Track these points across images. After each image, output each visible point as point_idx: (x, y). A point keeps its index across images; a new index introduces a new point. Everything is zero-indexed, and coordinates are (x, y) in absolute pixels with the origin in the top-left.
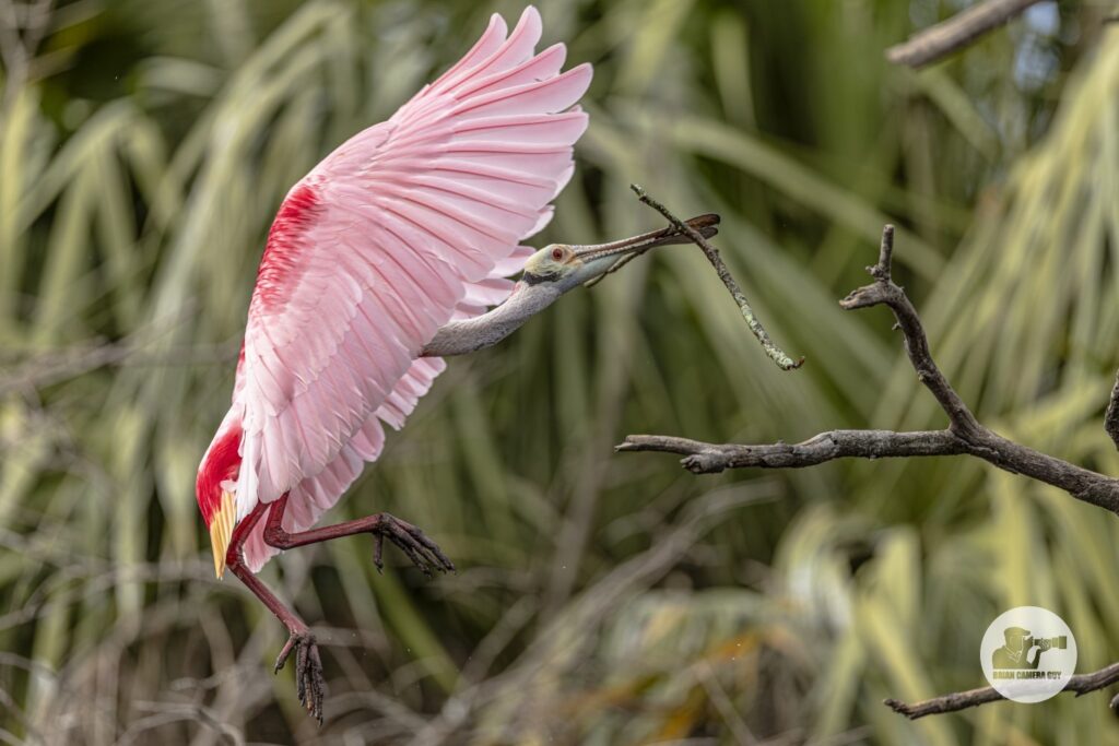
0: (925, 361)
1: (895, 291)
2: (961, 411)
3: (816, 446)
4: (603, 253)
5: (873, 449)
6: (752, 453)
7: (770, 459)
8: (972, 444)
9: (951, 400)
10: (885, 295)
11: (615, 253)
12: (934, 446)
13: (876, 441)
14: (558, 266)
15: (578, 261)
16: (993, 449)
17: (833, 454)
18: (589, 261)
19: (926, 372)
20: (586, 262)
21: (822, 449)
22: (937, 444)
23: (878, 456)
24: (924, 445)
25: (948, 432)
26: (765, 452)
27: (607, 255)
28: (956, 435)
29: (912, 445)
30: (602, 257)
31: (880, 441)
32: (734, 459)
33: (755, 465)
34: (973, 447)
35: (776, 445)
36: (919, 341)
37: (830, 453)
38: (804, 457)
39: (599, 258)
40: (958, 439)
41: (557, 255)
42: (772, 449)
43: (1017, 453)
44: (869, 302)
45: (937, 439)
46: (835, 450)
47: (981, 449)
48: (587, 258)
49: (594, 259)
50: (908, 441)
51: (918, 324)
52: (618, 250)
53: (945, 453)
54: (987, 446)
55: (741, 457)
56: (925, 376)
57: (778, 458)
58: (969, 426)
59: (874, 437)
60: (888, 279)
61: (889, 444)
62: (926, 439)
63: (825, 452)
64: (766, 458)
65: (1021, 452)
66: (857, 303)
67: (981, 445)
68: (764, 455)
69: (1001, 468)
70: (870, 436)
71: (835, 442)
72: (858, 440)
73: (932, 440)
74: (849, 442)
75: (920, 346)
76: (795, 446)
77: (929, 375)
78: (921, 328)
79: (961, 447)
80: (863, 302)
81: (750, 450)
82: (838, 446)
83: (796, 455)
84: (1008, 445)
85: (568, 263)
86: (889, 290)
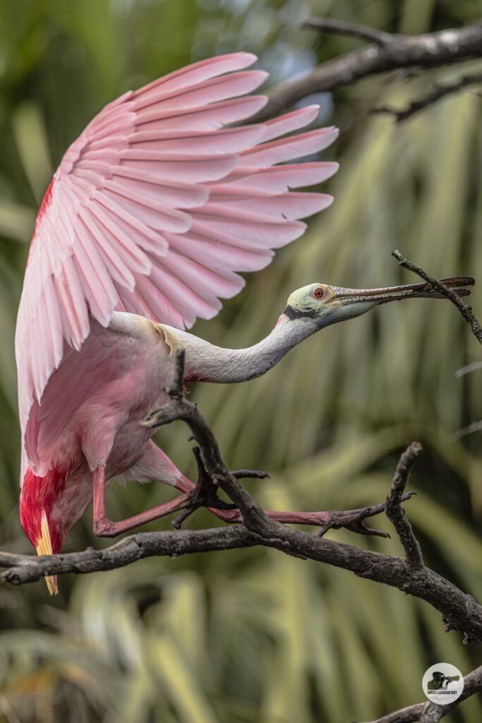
0: (218, 466)
1: (189, 407)
2: (254, 507)
3: (123, 550)
4: (361, 298)
5: (174, 548)
6: (65, 561)
7: (82, 566)
8: (264, 536)
9: (243, 499)
10: (179, 412)
11: (372, 300)
12: (229, 540)
13: (177, 540)
14: (318, 304)
15: (337, 302)
16: (284, 540)
17: (138, 556)
18: (347, 304)
19: (219, 476)
20: (344, 304)
21: (129, 553)
22: (232, 539)
23: (179, 553)
24: (220, 540)
25: (242, 528)
26: (77, 560)
27: (364, 301)
28: (250, 529)
29: (210, 542)
30: (359, 301)
31: (180, 540)
32: (49, 569)
33: (69, 572)
34: (266, 540)
35: (86, 552)
36: (213, 450)
37: (135, 555)
38: (112, 561)
39: (356, 302)
40: (251, 533)
41: (319, 293)
42: (82, 556)
43: (306, 541)
44: (166, 419)
45: (232, 535)
46: (140, 552)
47: (272, 540)
48: (346, 301)
49: (352, 302)
50: (205, 538)
51: (211, 434)
52: (375, 297)
53: (239, 546)
54: (277, 537)
55: (55, 566)
56: (218, 479)
57: (89, 564)
58: (260, 520)
59: (174, 538)
60: (181, 397)
61: (188, 542)
62: (222, 535)
63: (131, 555)
64: (78, 565)
65: (309, 539)
66: (156, 423)
67: (273, 536)
68: (76, 562)
69: (291, 555)
70: (170, 537)
71: (140, 545)
72: (160, 541)
73: (227, 536)
74: (152, 544)
75: (213, 453)
76: (103, 551)
77: (223, 478)
78: (213, 438)
79: (255, 539)
80: (161, 421)
81: (62, 559)
82: (143, 548)
83: (105, 560)
84: (297, 535)
85: (327, 302)
86: (183, 407)
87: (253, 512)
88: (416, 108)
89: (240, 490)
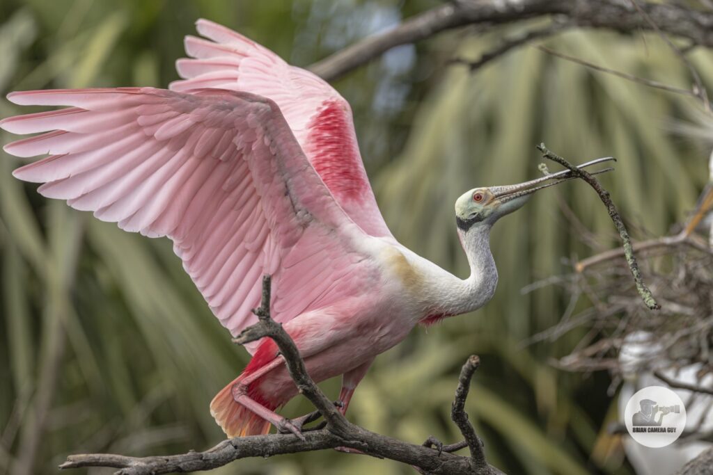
0: (303, 377)
1: (277, 326)
2: (335, 414)
4: (518, 194)
8: (345, 439)
9: (326, 407)
10: (268, 330)
11: (528, 193)
14: (479, 208)
15: (497, 202)
16: (363, 442)
18: (506, 201)
19: (304, 386)
20: (503, 202)
22: (317, 441)
24: (306, 442)
25: (325, 431)
27: (521, 195)
28: (332, 433)
30: (517, 197)
34: (346, 441)
36: (298, 363)
39: (514, 198)
40: (334, 436)
41: (477, 198)
43: (382, 443)
44: (256, 337)
45: (317, 437)
47: (353, 442)
48: (504, 199)
49: (510, 199)
52: (530, 190)
53: (324, 447)
54: (358, 440)
56: (304, 389)
58: (340, 424)
62: (308, 437)
65: (385, 441)
66: (246, 340)
67: (353, 439)
73: (313, 438)
75: (298, 367)
77: (307, 388)
78: (297, 353)
79: (337, 441)
80: (251, 338)
84: (375, 437)
85: (487, 204)
86: (271, 326)
87: (335, 418)
88: (486, 59)
89: (323, 398)
